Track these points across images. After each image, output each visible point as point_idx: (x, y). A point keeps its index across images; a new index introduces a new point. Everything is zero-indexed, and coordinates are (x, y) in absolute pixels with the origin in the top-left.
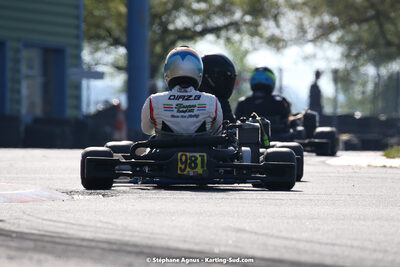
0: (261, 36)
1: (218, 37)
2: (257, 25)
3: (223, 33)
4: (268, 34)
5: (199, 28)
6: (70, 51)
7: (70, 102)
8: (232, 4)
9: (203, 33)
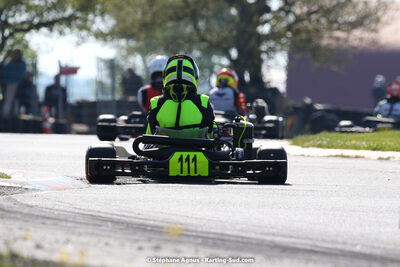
0: (88, 29)
1: (51, 30)
2: (86, 20)
3: (56, 27)
4: (94, 28)
5: (36, 21)
9: (38, 27)
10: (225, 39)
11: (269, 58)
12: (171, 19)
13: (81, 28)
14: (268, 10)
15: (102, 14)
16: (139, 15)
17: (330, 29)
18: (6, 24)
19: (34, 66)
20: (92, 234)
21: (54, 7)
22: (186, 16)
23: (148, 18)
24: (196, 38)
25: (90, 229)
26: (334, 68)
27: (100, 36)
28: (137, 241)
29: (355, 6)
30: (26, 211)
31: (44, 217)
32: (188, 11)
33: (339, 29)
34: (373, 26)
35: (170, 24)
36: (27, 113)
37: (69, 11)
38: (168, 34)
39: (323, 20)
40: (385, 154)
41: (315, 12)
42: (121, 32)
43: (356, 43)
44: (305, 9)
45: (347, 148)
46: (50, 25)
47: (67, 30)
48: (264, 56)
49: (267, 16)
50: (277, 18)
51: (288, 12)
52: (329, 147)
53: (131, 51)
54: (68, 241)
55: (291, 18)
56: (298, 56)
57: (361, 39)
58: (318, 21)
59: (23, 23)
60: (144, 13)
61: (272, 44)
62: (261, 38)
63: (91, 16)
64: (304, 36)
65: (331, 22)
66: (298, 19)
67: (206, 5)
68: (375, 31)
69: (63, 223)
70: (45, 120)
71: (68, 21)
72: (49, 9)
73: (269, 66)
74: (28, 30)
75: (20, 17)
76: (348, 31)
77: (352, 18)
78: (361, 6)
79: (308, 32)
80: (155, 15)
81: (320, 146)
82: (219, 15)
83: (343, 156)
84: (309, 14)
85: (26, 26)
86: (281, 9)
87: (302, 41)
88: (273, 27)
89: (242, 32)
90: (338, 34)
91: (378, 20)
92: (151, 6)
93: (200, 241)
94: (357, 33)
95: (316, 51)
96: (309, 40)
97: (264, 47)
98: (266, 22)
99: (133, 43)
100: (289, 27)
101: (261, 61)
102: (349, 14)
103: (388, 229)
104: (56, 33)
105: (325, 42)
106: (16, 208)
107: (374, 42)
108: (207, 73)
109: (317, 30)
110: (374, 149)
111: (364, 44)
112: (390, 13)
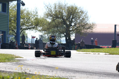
0: (37, 30)
2: (37, 28)
4: (38, 29)
5: (27, 28)
6: (6, 32)
7: (6, 40)
8: (33, 24)
9: (28, 29)
10: (63, 31)
11: (72, 35)
12: (53, 27)
13: (36, 29)
14: (72, 26)
15: (40, 26)
16: (47, 27)
17: (83, 29)
18: (22, 28)
19: (27, 37)
20: (40, 69)
21: (31, 25)
22: (56, 27)
23: (49, 27)
24: (58, 31)
25: (39, 68)
26: (84, 36)
27: (40, 31)
28: (48, 70)
29: (88, 25)
30: (27, 64)
31: (30, 65)
32: (56, 26)
33: (85, 29)
34: (92, 29)
35: (53, 28)
36: (26, 46)
37: (34, 26)
38: (52, 30)
39: (82, 27)
40: (95, 53)
41: (80, 26)
42: (43, 30)
43: (88, 32)
44: (79, 25)
45: (88, 52)
46: (30, 29)
47: (33, 30)
48: (71, 34)
49: (71, 27)
50: (73, 27)
51: (75, 26)
52: (84, 52)
53: (45, 34)
54: (35, 70)
55: (76, 27)
56: (77, 34)
57: (89, 31)
58: (81, 27)
59: (25, 28)
60: (48, 26)
61: (72, 32)
62: (70, 31)
63: (38, 27)
64: (78, 30)
65: (83, 28)
66: (77, 27)
67: (60, 25)
68: (92, 30)
69: (34, 67)
70: (29, 47)
71: (33, 28)
72: (30, 26)
73: (72, 36)
74: (26, 30)
75: (24, 27)
76: (87, 30)
77: (88, 27)
78: (89, 25)
79: (79, 30)
80: (50, 27)
81: (82, 52)
82: (62, 26)
83: (87, 53)
84: (79, 26)
85: (25, 29)
86: (74, 25)
87: (78, 31)
88: (72, 29)
89: (67, 30)
90: (85, 30)
91: (93, 27)
92: (49, 25)
93: (60, 70)
94: (89, 30)
95: (81, 33)
96: (79, 31)
97: (71, 33)
98: (71, 28)
99: (45, 32)
100: (76, 29)
101: (70, 35)
102: (87, 26)
103: (96, 67)
104: (31, 30)
105: (82, 32)
106: (25, 64)
107: (92, 31)
108: (60, 38)
109: (81, 29)
110: (93, 52)
111: (90, 32)
112: (95, 26)
